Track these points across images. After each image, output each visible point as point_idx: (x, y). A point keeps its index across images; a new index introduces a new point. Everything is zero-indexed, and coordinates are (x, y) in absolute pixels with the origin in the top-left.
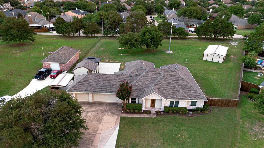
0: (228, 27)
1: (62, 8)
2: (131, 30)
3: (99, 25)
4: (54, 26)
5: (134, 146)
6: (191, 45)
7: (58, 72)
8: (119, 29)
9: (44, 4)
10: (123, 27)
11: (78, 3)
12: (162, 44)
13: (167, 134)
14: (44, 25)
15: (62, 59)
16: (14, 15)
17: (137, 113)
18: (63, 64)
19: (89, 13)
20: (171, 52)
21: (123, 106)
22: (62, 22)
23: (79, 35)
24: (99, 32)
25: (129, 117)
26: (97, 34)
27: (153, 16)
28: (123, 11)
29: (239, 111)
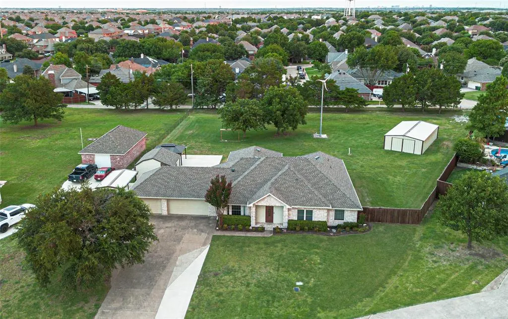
0: (446, 85)
1: (112, 53)
2: (248, 95)
3: (186, 86)
4: (97, 91)
5: (229, 272)
6: (369, 122)
7: (108, 170)
8: (224, 95)
9: (75, 46)
10: (233, 90)
11: (144, 42)
12: (307, 121)
13: (285, 258)
14: (77, 90)
15: (115, 147)
16: (15, 71)
17: (241, 230)
18: (117, 157)
19: (168, 64)
20: (324, 136)
21: (218, 221)
22: (113, 83)
23: (146, 108)
24: (186, 100)
25: (228, 236)
26: (182, 104)
27: (304, 67)
28: (240, 57)
29: (420, 230)
